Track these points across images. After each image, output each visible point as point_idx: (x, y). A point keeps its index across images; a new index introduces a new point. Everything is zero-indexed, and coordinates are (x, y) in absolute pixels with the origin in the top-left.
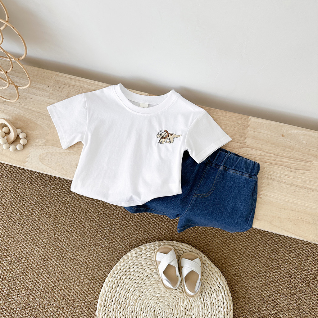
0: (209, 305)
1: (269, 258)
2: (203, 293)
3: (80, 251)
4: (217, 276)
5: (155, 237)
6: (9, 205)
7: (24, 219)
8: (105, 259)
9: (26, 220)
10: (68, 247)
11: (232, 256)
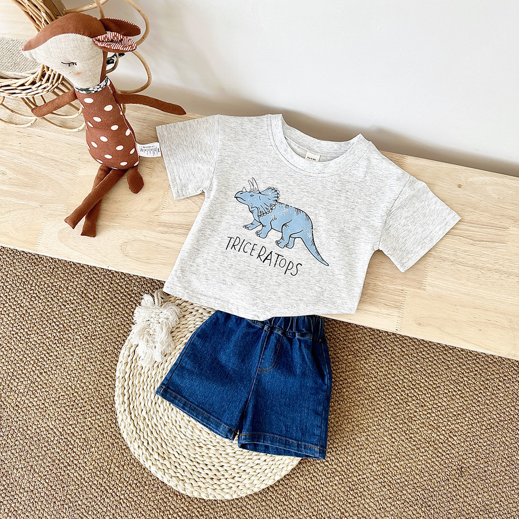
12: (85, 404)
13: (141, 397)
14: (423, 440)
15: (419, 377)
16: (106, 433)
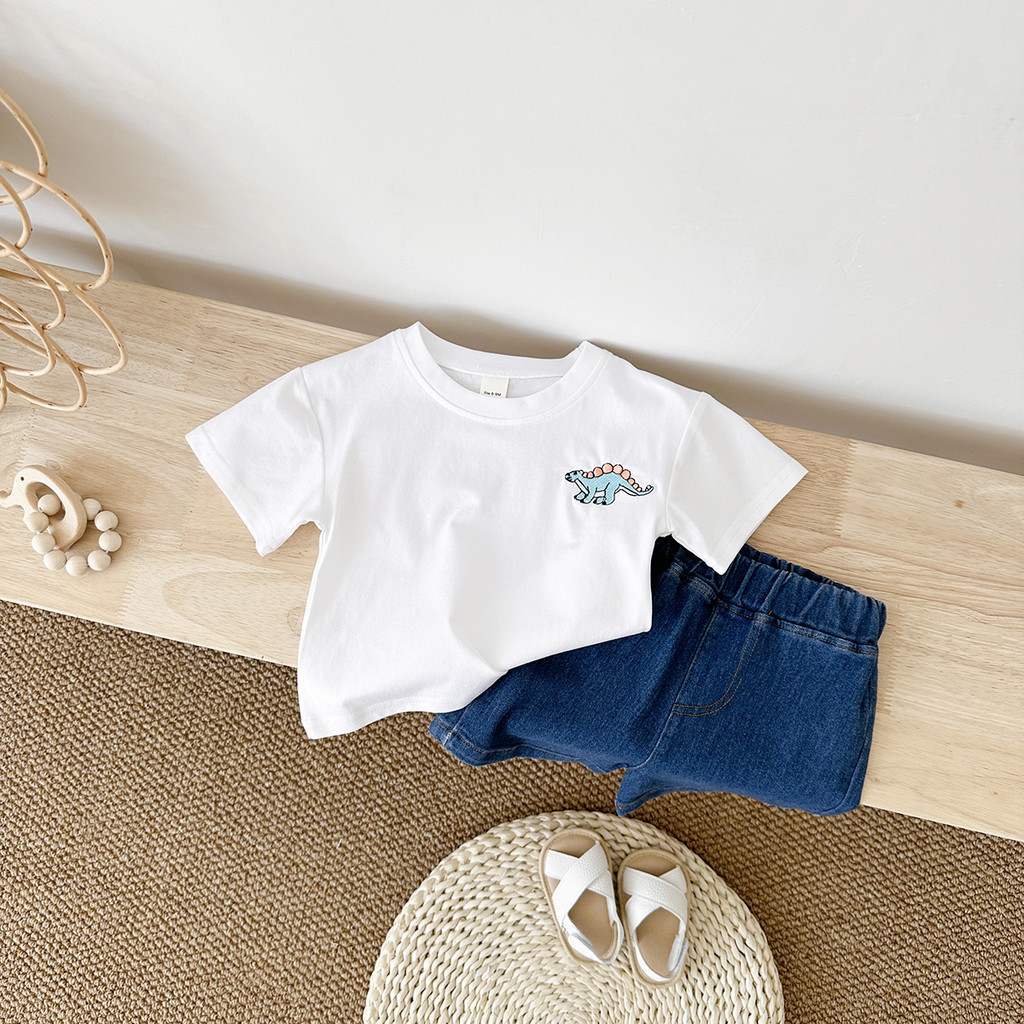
0: (711, 1007)
1: (895, 860)
2: (694, 973)
3: (299, 853)
4: (736, 922)
5: (534, 803)
6: (64, 712)
7: (115, 754)
8: (379, 876)
9: (122, 759)
10: (260, 839)
11: (780, 859)
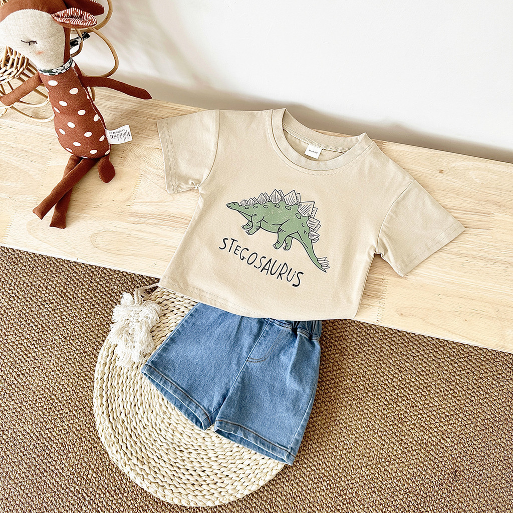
12: (63, 407)
13: (120, 399)
14: (414, 443)
15: (409, 376)
16: (84, 437)
